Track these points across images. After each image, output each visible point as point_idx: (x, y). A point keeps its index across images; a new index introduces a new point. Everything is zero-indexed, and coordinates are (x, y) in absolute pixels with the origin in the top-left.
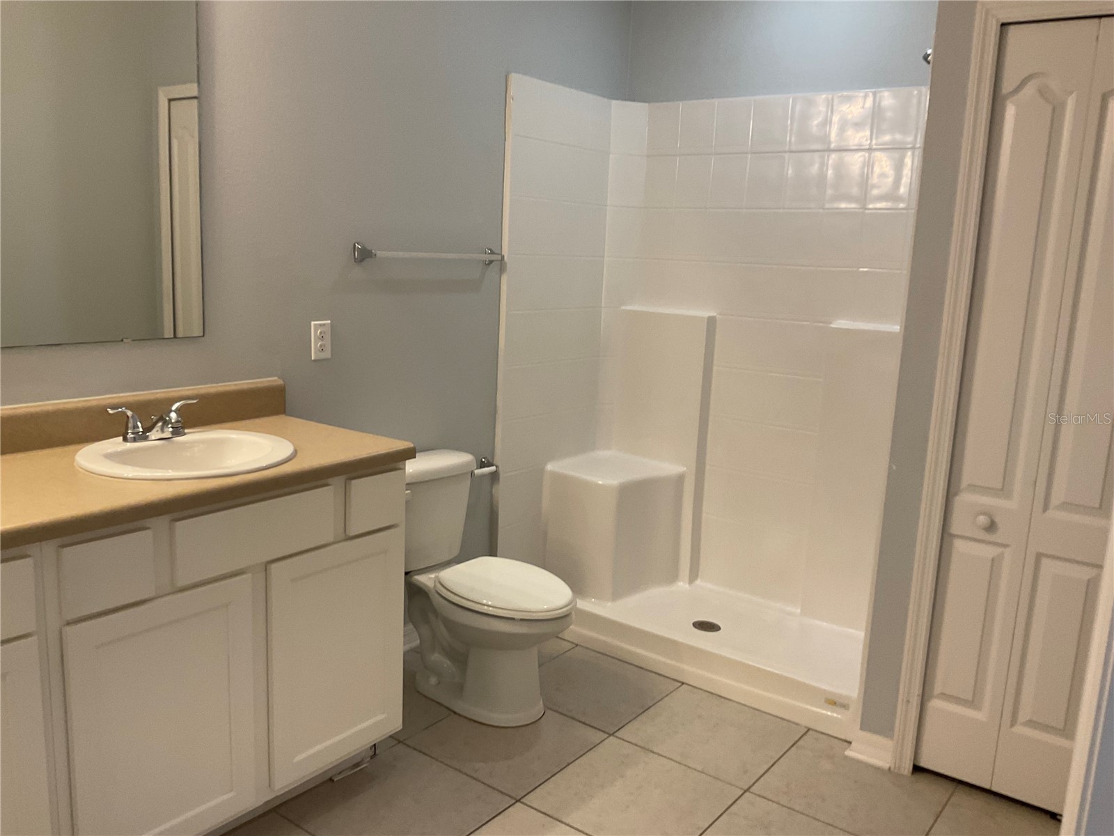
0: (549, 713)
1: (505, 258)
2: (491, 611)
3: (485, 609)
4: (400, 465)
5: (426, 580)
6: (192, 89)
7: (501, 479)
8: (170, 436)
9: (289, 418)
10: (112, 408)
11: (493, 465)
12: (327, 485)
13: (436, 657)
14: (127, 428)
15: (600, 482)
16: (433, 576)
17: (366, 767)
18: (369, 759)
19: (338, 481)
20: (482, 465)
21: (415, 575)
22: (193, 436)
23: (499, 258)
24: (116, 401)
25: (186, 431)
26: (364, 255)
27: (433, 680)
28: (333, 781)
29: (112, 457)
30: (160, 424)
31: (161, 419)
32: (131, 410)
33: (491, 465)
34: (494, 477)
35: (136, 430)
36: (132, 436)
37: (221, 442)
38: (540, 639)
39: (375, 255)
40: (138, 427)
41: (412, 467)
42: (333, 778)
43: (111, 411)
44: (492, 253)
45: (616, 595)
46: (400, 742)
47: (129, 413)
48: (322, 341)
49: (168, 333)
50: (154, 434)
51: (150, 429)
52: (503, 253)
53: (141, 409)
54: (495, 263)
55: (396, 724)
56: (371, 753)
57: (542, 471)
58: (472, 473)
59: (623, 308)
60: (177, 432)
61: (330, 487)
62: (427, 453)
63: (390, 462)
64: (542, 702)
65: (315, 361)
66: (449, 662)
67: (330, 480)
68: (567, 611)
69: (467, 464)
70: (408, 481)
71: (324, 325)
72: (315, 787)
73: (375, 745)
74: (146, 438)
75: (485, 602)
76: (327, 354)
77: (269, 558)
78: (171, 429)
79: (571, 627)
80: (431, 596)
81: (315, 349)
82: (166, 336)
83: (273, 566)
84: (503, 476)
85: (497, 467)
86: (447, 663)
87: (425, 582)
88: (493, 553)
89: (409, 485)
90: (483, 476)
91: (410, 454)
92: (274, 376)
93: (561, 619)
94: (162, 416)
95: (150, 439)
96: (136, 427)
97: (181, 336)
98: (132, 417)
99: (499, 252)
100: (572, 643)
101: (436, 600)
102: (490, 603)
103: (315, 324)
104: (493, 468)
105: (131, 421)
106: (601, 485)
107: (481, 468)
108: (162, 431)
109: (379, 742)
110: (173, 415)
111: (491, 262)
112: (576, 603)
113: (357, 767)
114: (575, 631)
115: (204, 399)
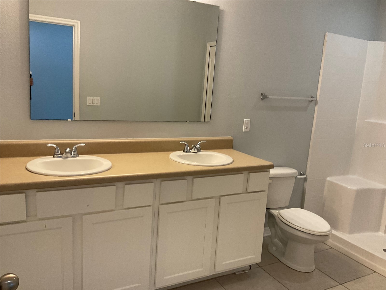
0: (316, 270)
1: (318, 99)
2: (298, 228)
3: (296, 227)
4: (268, 170)
5: (275, 212)
6: (214, 43)
7: (308, 180)
8: (197, 152)
9: (233, 150)
10: (181, 142)
11: (305, 175)
12: (242, 173)
13: (276, 240)
14: (185, 148)
15: (349, 187)
16: (277, 211)
17: (247, 272)
18: (248, 270)
19: (246, 173)
20: (301, 174)
21: (271, 210)
22: (203, 153)
23: (315, 99)
24: (183, 140)
25: (201, 151)
26: (264, 97)
27: (274, 248)
28: (235, 274)
29: (180, 156)
30: (194, 148)
31: (195, 146)
32: (186, 143)
33: (304, 175)
34: (305, 179)
35: (187, 149)
36: (186, 151)
37: (211, 155)
38: (316, 242)
39: (268, 97)
40: (188, 148)
41: (272, 172)
42: (235, 273)
43: (181, 143)
44: (313, 97)
45: (351, 232)
46: (260, 267)
47: (186, 144)
48: (247, 125)
49: (203, 120)
50: (192, 151)
51: (191, 149)
52: (317, 98)
53: (189, 142)
54: (313, 101)
55: (259, 260)
56: (249, 268)
57: (325, 180)
58: (296, 177)
59: (366, 120)
60: (199, 151)
61: (243, 174)
62: (279, 167)
63: (265, 169)
64: (314, 265)
65: (244, 132)
66: (281, 243)
67: (243, 172)
68: (328, 234)
69: (294, 173)
70: (270, 176)
71: (248, 120)
72: (229, 275)
73: (251, 265)
74: (190, 152)
75: (296, 224)
76: (248, 130)
77: (221, 195)
78: (197, 150)
79: (329, 240)
80: (276, 219)
81: (244, 128)
82: (202, 121)
83: (222, 197)
84: (308, 179)
85: (306, 176)
86: (280, 244)
87: (275, 213)
88: (302, 207)
89: (271, 178)
90: (301, 178)
91: (272, 167)
92: (230, 136)
93: (325, 236)
94: (195, 145)
95: (191, 152)
96: (187, 148)
97: (206, 121)
98: (187, 145)
99: (315, 97)
100: (330, 247)
101: (278, 220)
102: (298, 225)
103: (245, 120)
104: (305, 176)
105: (186, 146)
106: (349, 188)
107: (300, 175)
108: (195, 150)
109: (252, 265)
110: (198, 146)
111: (312, 101)
112: (332, 231)
113: (244, 271)
114: (330, 241)
115: (208, 141)
